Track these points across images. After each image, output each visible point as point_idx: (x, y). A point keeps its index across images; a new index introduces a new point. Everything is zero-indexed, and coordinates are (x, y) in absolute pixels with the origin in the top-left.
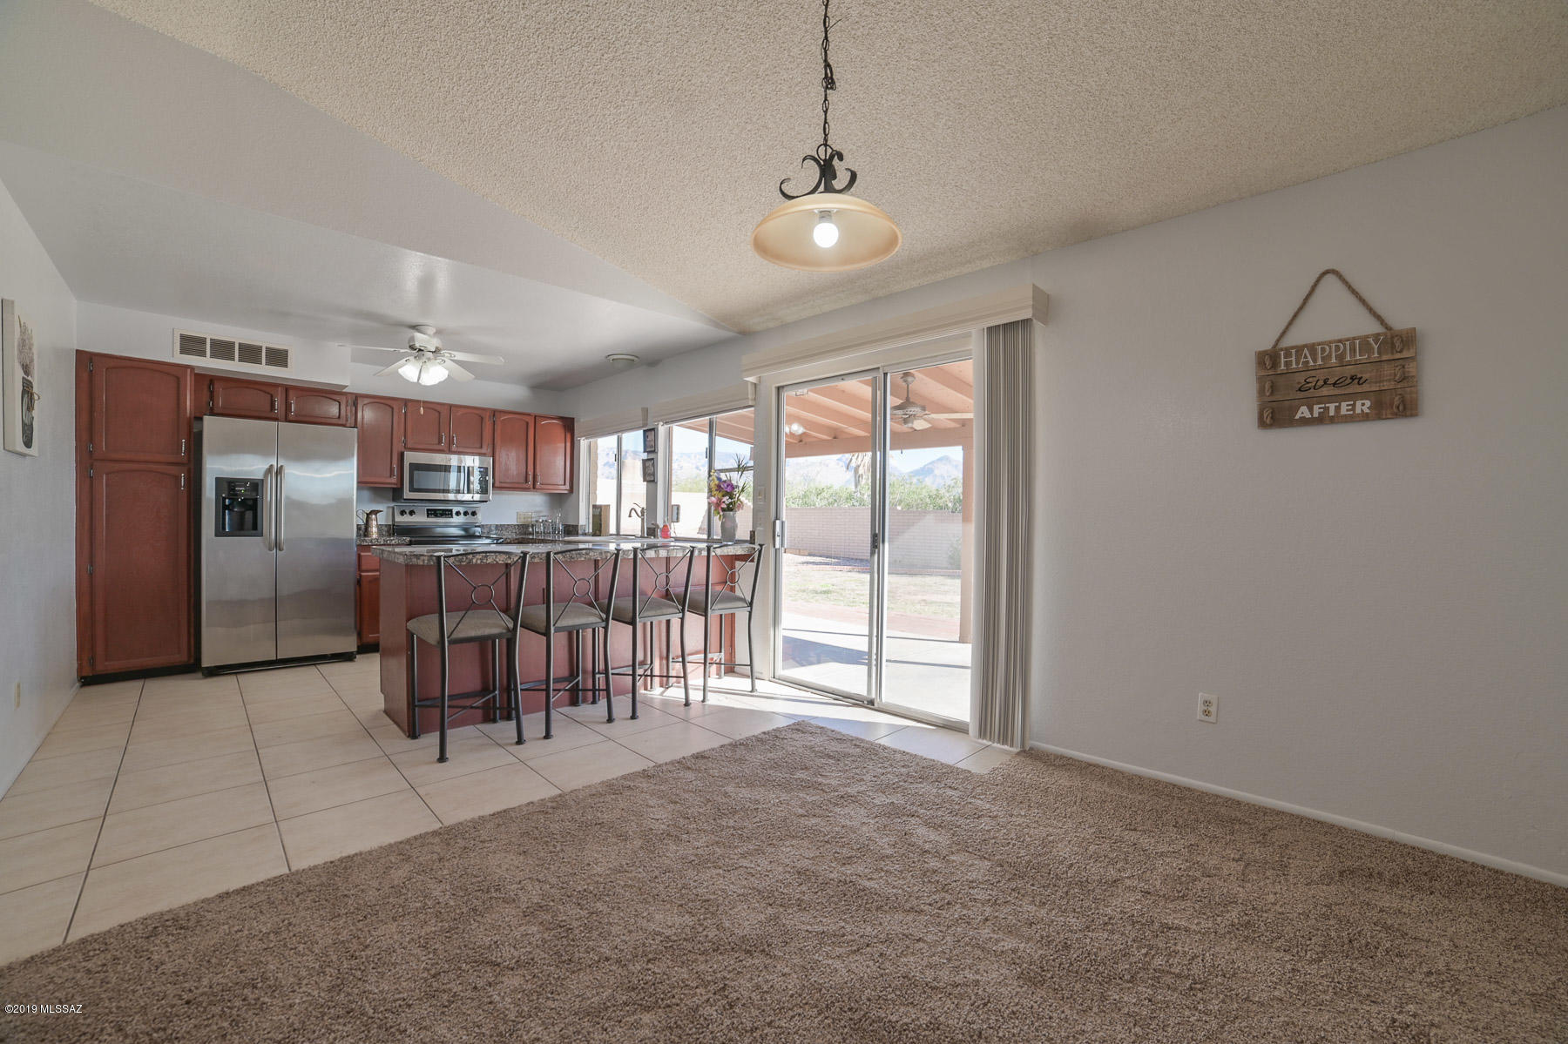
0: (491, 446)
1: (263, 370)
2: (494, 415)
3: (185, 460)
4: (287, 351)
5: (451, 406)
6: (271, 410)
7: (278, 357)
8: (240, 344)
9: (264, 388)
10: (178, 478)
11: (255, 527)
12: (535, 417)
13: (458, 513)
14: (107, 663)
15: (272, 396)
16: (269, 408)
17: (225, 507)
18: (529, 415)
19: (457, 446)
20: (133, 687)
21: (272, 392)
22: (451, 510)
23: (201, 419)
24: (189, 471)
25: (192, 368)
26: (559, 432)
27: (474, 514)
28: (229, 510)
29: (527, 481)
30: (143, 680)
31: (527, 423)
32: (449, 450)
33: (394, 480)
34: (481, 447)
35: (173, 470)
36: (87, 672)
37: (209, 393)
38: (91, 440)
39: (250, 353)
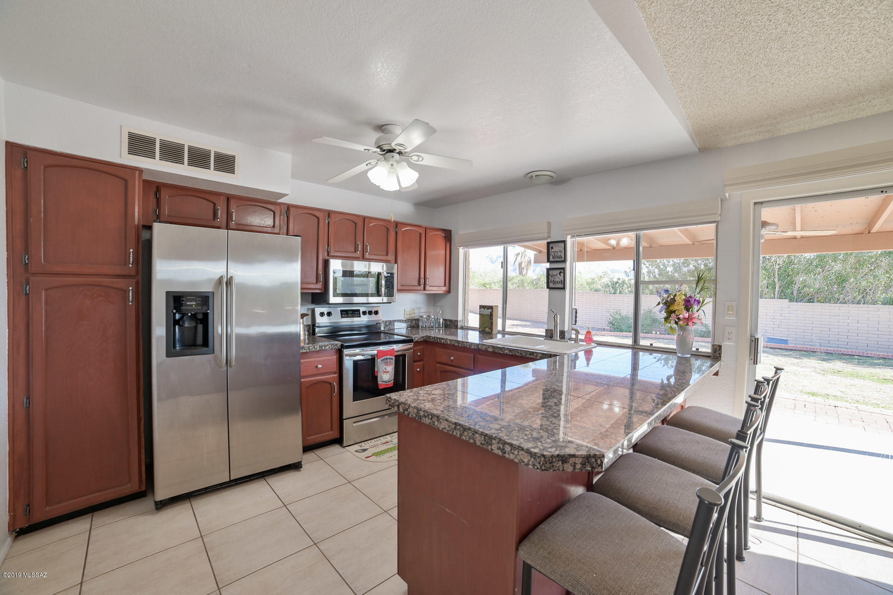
0: (394, 254)
1: (210, 176)
2: (397, 227)
3: (133, 273)
4: (234, 157)
5: (364, 218)
6: (214, 219)
7: (226, 163)
8: (190, 148)
9: (208, 197)
10: (126, 292)
11: (206, 343)
12: (426, 228)
13: (364, 313)
14: (48, 508)
15: (214, 204)
16: (211, 217)
17: (176, 322)
18: (420, 226)
19: (369, 254)
20: (79, 527)
21: (215, 201)
22: (359, 311)
23: (150, 228)
24: (137, 283)
25: (141, 171)
26: (441, 242)
27: (376, 313)
28: (179, 325)
29: (419, 284)
30: (91, 514)
31: (420, 234)
32: (363, 258)
33: (320, 286)
34: (387, 255)
35: (120, 283)
36: (22, 524)
37: (156, 200)
38: (27, 250)
39: (199, 158)
